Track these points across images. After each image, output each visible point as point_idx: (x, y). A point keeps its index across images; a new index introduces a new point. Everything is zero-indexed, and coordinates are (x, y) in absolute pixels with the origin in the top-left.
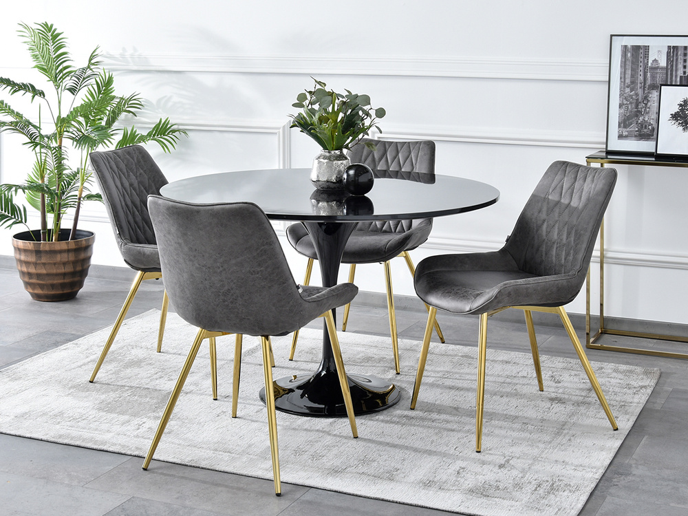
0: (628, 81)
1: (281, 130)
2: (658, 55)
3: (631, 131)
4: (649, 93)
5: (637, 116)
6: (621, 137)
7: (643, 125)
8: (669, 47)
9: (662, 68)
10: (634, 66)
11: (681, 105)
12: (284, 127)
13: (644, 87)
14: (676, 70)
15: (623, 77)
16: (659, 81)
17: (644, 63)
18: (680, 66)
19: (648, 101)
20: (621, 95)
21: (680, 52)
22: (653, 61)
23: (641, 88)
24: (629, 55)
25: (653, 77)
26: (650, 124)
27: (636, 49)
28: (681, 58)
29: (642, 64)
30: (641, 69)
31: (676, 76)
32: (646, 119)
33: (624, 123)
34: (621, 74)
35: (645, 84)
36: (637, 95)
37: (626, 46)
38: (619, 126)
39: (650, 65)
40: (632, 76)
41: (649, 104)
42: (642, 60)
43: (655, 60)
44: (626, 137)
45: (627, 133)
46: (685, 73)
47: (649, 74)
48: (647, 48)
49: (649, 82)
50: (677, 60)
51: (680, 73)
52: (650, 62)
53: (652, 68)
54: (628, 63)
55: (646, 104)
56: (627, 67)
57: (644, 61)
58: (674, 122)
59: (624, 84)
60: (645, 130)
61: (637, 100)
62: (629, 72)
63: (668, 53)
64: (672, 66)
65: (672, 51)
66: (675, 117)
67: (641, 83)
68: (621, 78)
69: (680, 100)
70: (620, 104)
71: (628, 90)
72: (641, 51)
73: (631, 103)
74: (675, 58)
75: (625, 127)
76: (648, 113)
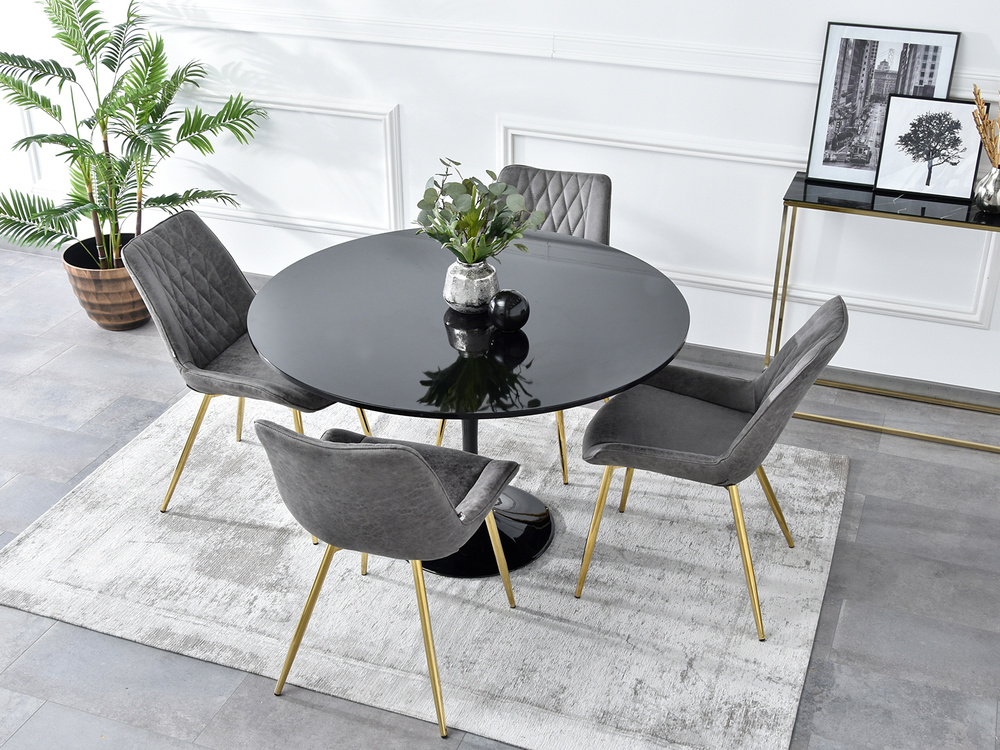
0: (845, 88)
1: (387, 117)
2: (888, 56)
3: (841, 155)
4: (870, 106)
5: (851, 136)
6: (827, 161)
7: (857, 149)
8: (906, 45)
9: (892, 74)
10: (855, 69)
11: (914, 125)
12: (391, 113)
13: (865, 98)
14: (911, 79)
15: (839, 83)
16: (886, 89)
17: (869, 65)
18: (917, 73)
19: (868, 117)
20: (833, 106)
21: (920, 53)
22: (881, 63)
23: (860, 98)
24: (850, 52)
25: (879, 85)
26: (867, 148)
27: (861, 44)
28: (919, 62)
29: (865, 67)
30: (864, 72)
31: (909, 86)
32: (862, 141)
33: (833, 144)
34: (836, 78)
35: (866, 94)
36: (854, 107)
37: (847, 39)
38: (827, 148)
39: (876, 68)
40: (851, 82)
41: (869, 121)
42: (866, 60)
43: (884, 62)
44: (834, 162)
45: (835, 157)
46: (921, 82)
47: (873, 80)
48: (875, 44)
49: (872, 91)
50: (913, 63)
51: (915, 82)
52: (877, 63)
53: (878, 73)
54: (847, 63)
55: (865, 121)
56: (846, 69)
57: (869, 62)
58: (903, 147)
59: (839, 92)
60: (860, 155)
61: (854, 114)
62: (847, 76)
63: (903, 54)
64: (906, 72)
65: (909, 51)
66: (905, 140)
67: (861, 93)
68: (836, 84)
69: (913, 119)
70: (831, 119)
71: (843, 100)
72: (868, 48)
73: (845, 118)
74: (911, 61)
75: (834, 149)
76: (866, 133)
